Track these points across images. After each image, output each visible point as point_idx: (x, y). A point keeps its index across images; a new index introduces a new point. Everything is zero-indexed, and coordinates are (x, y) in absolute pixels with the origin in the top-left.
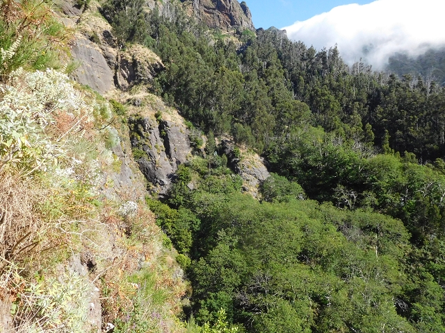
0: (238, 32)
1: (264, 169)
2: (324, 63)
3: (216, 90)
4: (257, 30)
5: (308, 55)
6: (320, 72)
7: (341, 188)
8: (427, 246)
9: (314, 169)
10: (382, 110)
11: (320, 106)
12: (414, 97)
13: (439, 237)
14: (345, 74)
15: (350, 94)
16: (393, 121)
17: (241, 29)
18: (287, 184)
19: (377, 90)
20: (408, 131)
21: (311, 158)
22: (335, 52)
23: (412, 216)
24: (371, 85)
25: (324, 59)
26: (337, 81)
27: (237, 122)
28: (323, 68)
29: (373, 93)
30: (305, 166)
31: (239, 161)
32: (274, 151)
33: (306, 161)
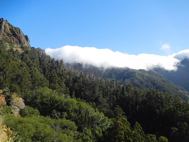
0: (22, 47)
1: (23, 104)
2: (58, 65)
3: (4, 68)
4: (32, 48)
5: (52, 61)
6: (56, 68)
7: (54, 111)
8: (84, 132)
9: (45, 104)
10: (77, 84)
11: (53, 80)
12: (87, 81)
13: (88, 129)
14: (65, 70)
15: (66, 77)
16: (81, 88)
17: (24, 46)
18: (33, 110)
19: (76, 77)
20: (85, 92)
21: (45, 99)
22: (62, 61)
23: (80, 121)
24: (74, 75)
25: (58, 63)
26: (62, 72)
27: (13, 83)
28: (57, 67)
29: (75, 78)
30: (42, 103)
31: (11, 100)
32: (29, 97)
33: (43, 101)
